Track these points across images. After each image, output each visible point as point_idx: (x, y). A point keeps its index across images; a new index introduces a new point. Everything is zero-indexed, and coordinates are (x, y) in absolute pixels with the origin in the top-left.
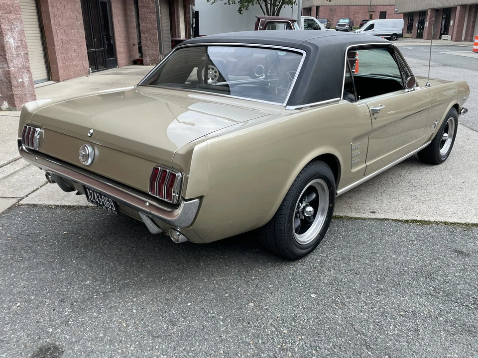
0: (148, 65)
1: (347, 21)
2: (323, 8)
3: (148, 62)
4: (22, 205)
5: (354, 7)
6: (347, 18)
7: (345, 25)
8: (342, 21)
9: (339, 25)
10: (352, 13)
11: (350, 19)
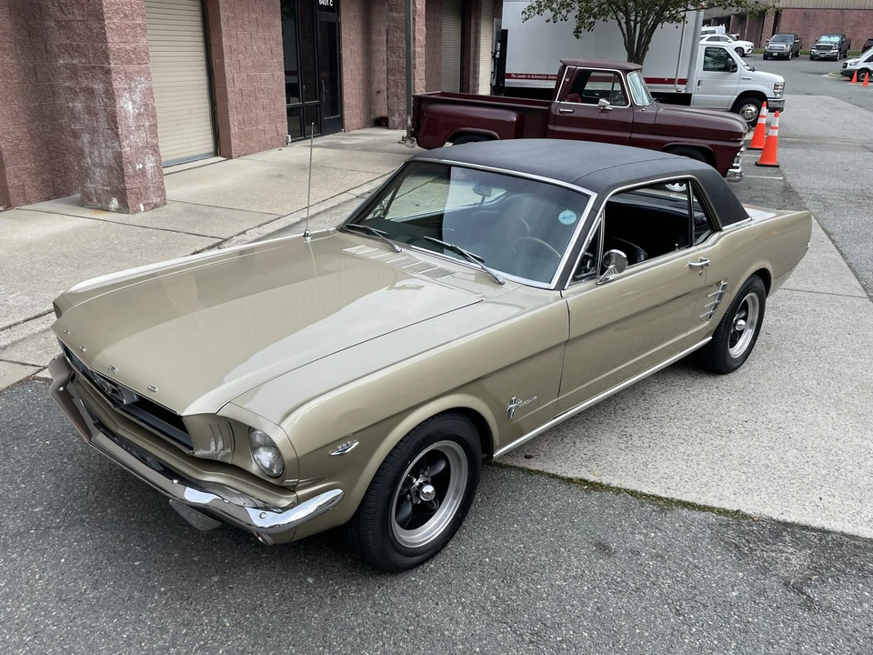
0: (395, 129)
1: (837, 39)
2: (789, 12)
3: (396, 123)
4: (39, 379)
5: (854, 13)
6: (837, 35)
7: (830, 48)
8: (825, 40)
9: (818, 48)
10: (851, 23)
11: (844, 36)
